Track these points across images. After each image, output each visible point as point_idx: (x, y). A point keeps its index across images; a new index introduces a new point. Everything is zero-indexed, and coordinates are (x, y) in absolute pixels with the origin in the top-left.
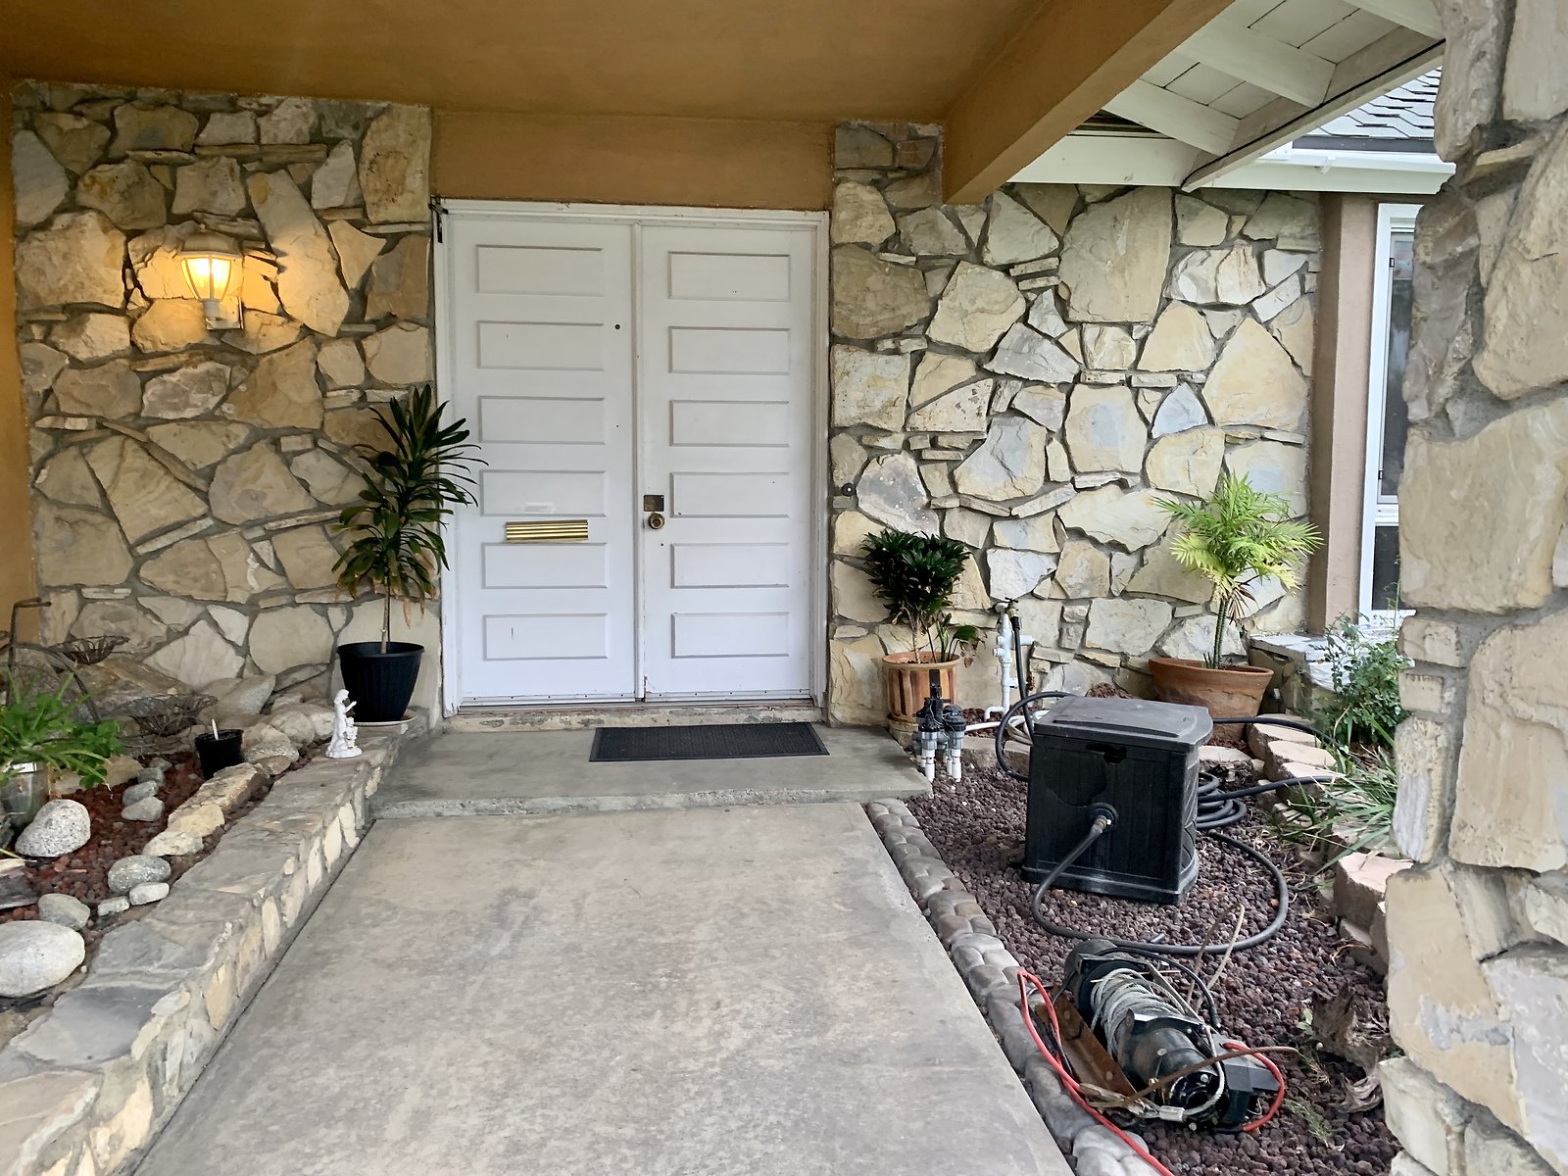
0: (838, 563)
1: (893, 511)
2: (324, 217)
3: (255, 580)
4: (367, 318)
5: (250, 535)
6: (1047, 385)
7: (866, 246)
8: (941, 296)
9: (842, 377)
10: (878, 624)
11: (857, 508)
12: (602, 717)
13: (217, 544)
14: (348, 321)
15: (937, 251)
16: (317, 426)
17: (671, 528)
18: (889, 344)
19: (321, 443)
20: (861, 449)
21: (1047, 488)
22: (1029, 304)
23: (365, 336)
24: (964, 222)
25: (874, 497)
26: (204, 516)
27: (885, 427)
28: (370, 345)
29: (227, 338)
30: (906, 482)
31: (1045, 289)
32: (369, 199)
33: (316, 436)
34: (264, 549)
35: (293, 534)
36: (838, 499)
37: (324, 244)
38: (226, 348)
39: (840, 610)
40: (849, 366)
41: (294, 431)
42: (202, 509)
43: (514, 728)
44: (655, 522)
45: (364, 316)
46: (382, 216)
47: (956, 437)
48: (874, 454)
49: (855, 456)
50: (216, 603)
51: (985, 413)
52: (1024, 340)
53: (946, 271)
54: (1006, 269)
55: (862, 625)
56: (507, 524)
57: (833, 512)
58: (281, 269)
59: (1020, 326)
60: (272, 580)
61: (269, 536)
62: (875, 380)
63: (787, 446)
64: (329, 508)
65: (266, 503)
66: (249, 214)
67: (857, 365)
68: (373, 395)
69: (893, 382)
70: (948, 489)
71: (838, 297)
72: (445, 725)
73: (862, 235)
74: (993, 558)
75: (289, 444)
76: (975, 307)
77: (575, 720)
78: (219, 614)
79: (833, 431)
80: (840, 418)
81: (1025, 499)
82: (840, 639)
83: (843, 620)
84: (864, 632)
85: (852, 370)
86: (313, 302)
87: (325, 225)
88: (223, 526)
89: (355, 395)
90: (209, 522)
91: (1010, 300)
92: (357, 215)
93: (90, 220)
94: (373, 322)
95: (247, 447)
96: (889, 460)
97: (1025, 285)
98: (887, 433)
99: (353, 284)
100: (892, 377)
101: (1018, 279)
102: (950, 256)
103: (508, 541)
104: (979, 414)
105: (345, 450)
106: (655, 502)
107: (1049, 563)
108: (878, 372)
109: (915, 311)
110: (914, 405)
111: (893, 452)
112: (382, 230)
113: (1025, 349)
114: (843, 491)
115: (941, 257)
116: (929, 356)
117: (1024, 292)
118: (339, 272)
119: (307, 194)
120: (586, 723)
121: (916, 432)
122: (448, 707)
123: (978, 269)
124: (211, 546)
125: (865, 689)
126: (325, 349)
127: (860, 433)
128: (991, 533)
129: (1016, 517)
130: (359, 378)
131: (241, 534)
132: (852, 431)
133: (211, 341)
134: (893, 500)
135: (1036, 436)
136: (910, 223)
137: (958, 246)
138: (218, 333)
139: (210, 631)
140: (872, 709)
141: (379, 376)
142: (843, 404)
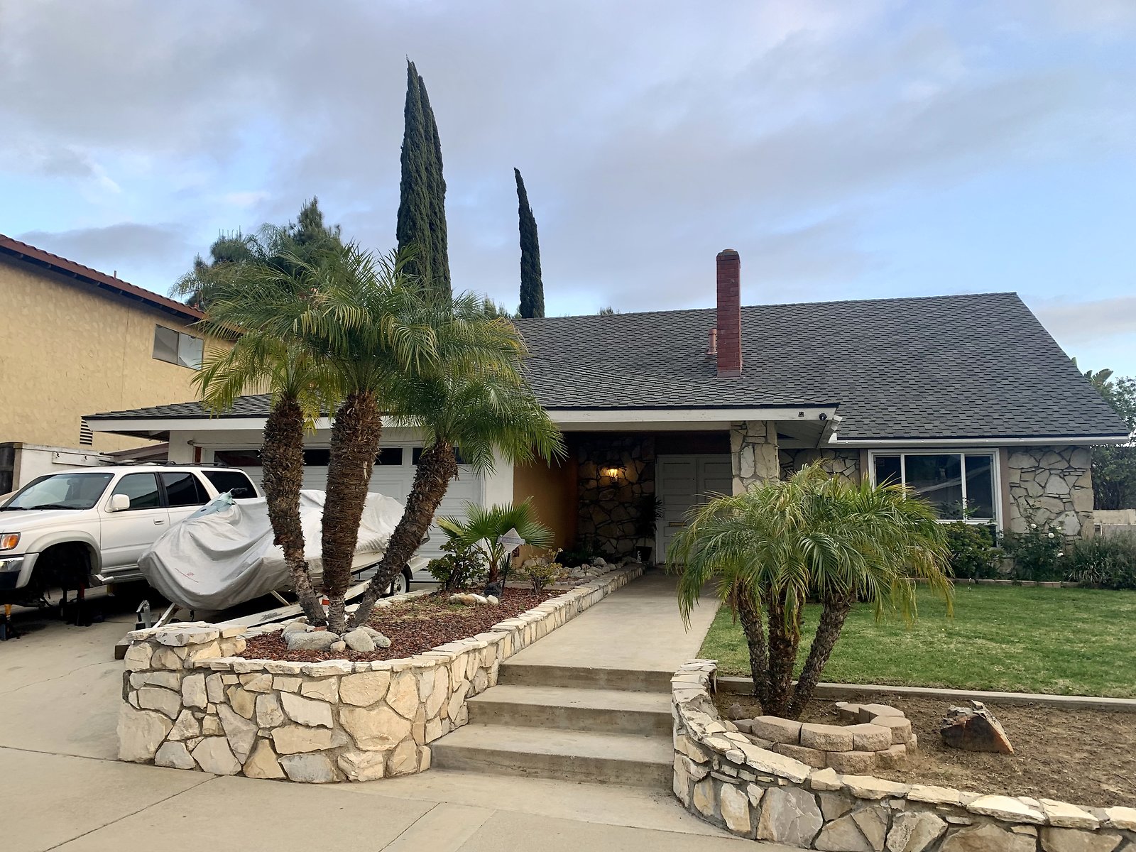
3: (619, 533)
14: (638, 480)
16: (632, 502)
19: (632, 505)
23: (641, 483)
32: (643, 456)
34: (620, 527)
35: (626, 524)
37: (634, 465)
38: (615, 486)
41: (627, 503)
42: (609, 518)
45: (641, 479)
46: (645, 459)
56: (669, 522)
58: (626, 470)
60: (621, 533)
61: (622, 524)
64: (634, 518)
65: (621, 517)
66: (620, 460)
68: (643, 495)
75: (626, 505)
86: (632, 477)
87: (634, 461)
89: (639, 495)
90: (610, 521)
92: (640, 459)
93: (591, 462)
95: (618, 506)
99: (639, 473)
103: (670, 526)
105: (637, 506)
112: (645, 462)
118: (637, 470)
119: (631, 455)
122: (656, 562)
124: (610, 526)
126: (634, 486)
130: (640, 491)
131: (616, 523)
133: (612, 485)
138: (614, 483)
141: (644, 491)
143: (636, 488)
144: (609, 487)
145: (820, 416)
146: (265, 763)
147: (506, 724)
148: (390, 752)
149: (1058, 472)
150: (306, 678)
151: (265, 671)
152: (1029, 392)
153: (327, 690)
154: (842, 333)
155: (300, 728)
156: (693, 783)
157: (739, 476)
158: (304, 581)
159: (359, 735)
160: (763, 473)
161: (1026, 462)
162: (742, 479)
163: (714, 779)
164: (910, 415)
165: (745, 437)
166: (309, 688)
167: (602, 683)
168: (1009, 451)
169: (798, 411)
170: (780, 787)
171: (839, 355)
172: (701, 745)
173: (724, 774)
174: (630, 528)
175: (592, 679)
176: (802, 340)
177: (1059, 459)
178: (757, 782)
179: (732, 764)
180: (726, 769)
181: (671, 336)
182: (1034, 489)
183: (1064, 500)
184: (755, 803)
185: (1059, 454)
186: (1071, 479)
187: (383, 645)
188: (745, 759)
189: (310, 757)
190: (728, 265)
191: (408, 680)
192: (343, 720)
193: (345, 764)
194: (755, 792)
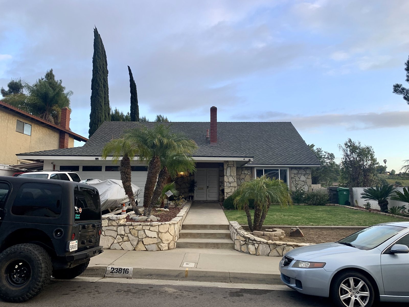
0: (220, 191)
7: (221, 170)
17: (209, 188)
28: (191, 177)
38: (182, 177)
43: (199, 202)
50: (181, 193)
61: (184, 189)
63: (217, 183)
64: (188, 187)
68: (190, 180)
75: (186, 183)
77: (203, 201)
83: (220, 195)
88: (181, 188)
95: (183, 183)
103: (199, 189)
105: (189, 183)
114: (220, 186)
118: (189, 172)
143: (189, 178)
144: (180, 177)
145: (249, 160)
146: (141, 246)
147: (189, 238)
148: (169, 243)
149: (303, 174)
150: (151, 226)
151: (140, 225)
152: (296, 152)
153: (156, 229)
154: (244, 132)
155: (149, 238)
156: (241, 245)
157: (226, 175)
158: (135, 204)
159: (163, 239)
160: (232, 175)
161: (295, 171)
162: (227, 176)
163: (247, 244)
164: (265, 158)
165: (228, 165)
166: (152, 228)
167: (208, 228)
168: (291, 168)
169: (243, 158)
170: (261, 244)
171: (244, 139)
172: (244, 237)
173: (250, 242)
174: (187, 190)
175: (206, 227)
176: (233, 134)
177: (304, 171)
178: (257, 243)
179: (251, 240)
180: (250, 241)
181: (194, 130)
182: (297, 179)
183: (305, 182)
184: (256, 248)
185: (303, 169)
186: (306, 176)
187: (158, 219)
188: (254, 239)
189: (152, 245)
190: (214, 111)
191: (172, 226)
192: (159, 236)
193: (160, 246)
194: (256, 245)
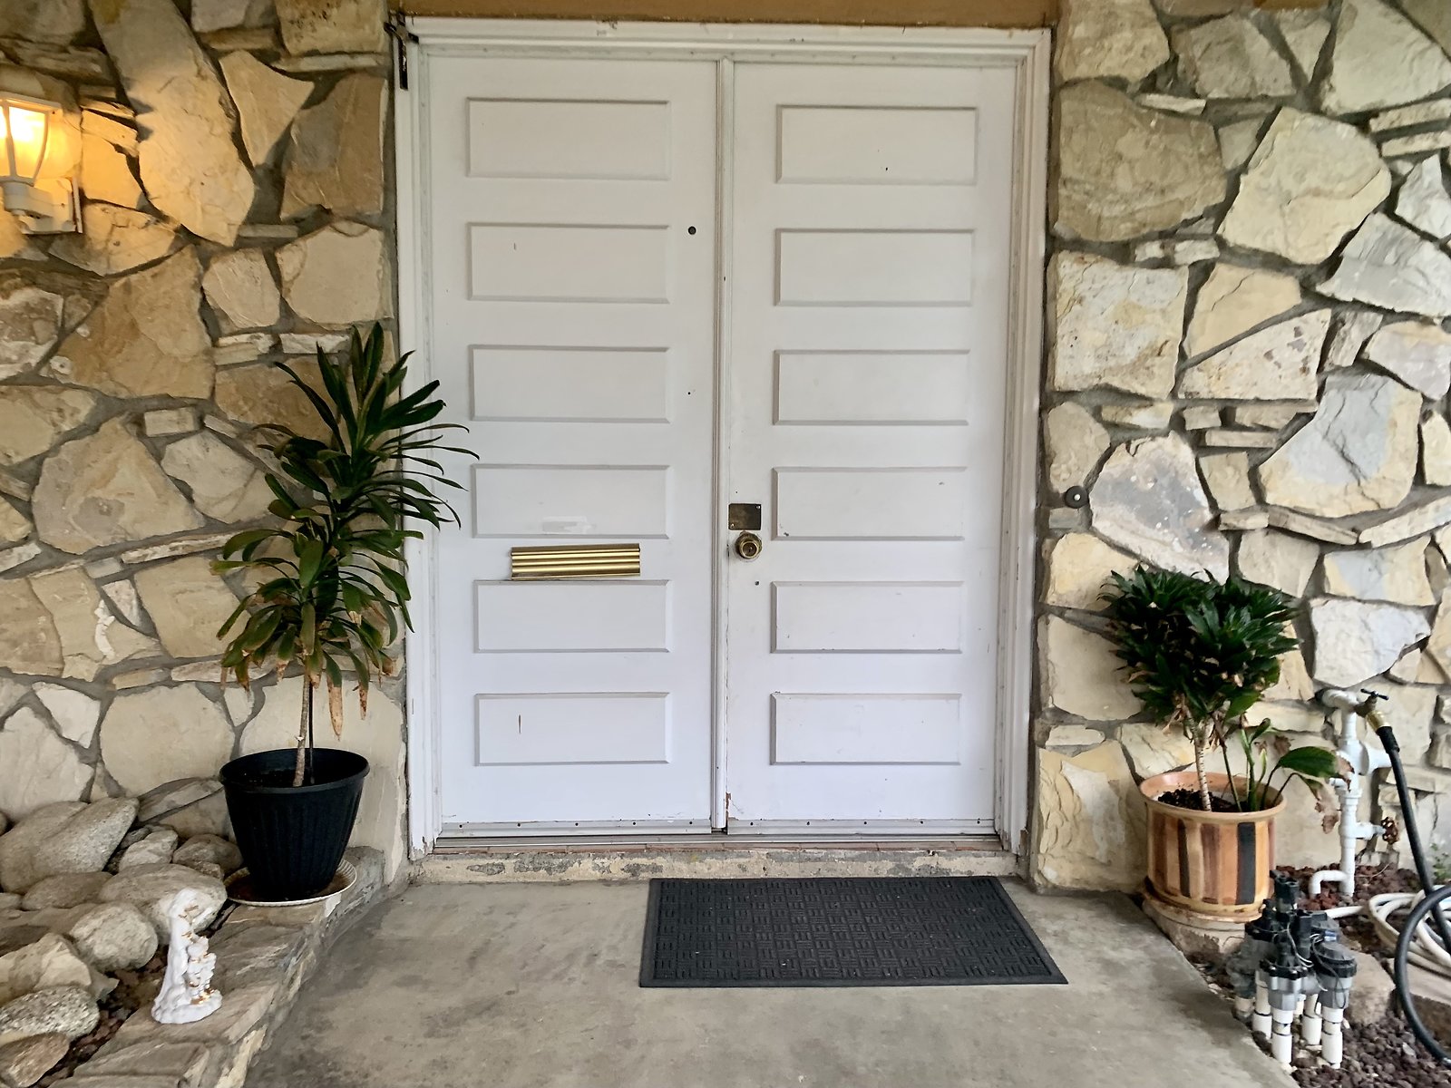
0: (1055, 621)
1: (1150, 532)
2: (211, 48)
3: (107, 644)
4: (283, 215)
5: (98, 572)
6: (1426, 321)
7: (1118, 83)
8: (1244, 168)
9: (1069, 307)
10: (1120, 723)
11: (1088, 527)
12: (660, 861)
13: (45, 585)
14: (251, 220)
15: (1240, 89)
16: (205, 395)
17: (772, 558)
18: (1153, 250)
19: (210, 422)
20: (1099, 430)
21: (1418, 496)
22: (1398, 182)
23: (280, 244)
24: (1290, 38)
25: (1120, 510)
26: (26, 540)
27: (1142, 391)
28: (288, 260)
29: (57, 249)
30: (1175, 485)
31: (1425, 155)
32: (286, 13)
33: (202, 410)
34: (122, 592)
35: (166, 567)
36: (1059, 515)
37: (212, 90)
38: (56, 265)
39: (1058, 700)
40: (1082, 289)
41: (167, 402)
42: (22, 529)
43: (520, 877)
44: (747, 548)
45: (279, 211)
46: (307, 43)
47: (1266, 408)
48: (1120, 435)
49: (1089, 440)
50: (48, 679)
51: (1314, 366)
52: (1387, 243)
53: (1255, 125)
54: (1360, 121)
55: (1093, 726)
56: (515, 550)
57: (1045, 533)
58: (142, 134)
59: (1381, 219)
60: (136, 644)
61: (128, 573)
62: (1127, 314)
63: (964, 423)
64: (225, 528)
65: (124, 519)
66: (89, 39)
67: (1097, 286)
68: (292, 343)
69: (1158, 317)
70: (1247, 497)
71: (1068, 169)
72: (412, 870)
73: (1110, 65)
74: (1321, 615)
75: (158, 423)
76: (1303, 186)
77: (616, 867)
78: (51, 696)
79: (1050, 398)
80: (1064, 376)
81: (1381, 515)
82: (1055, 748)
83: (1061, 717)
84: (1097, 736)
85: (1088, 295)
86: (196, 189)
87: (214, 58)
88: (55, 557)
89: (264, 343)
90: (33, 550)
91: (1366, 174)
92: (265, 42)
94: (296, 221)
95: (90, 428)
96: (1147, 447)
97: (1394, 147)
98: (1145, 401)
99: (259, 156)
100: (1157, 306)
101: (1380, 139)
102: (1265, 98)
103: (514, 578)
104: (1305, 370)
105: (248, 432)
106: (747, 516)
107: (1419, 625)
108: (1133, 298)
109: (1198, 194)
110: (1194, 352)
111: (1154, 434)
112: (307, 65)
113: (1390, 258)
114: (1067, 499)
115: (1248, 100)
116: (1220, 269)
117: (1390, 160)
118: (237, 138)
119: (184, 6)
120: (634, 870)
121: (1194, 400)
122: (417, 844)
123: (1311, 120)
124: (36, 587)
125: (1098, 832)
126: (216, 267)
127: (1096, 401)
128: (1318, 573)
129: (1364, 547)
130: (271, 316)
131: (83, 569)
132: (1083, 398)
133: (30, 254)
134: (1152, 516)
135: (1403, 407)
136: (1196, 42)
137: (1277, 81)
138: (40, 240)
139: (38, 724)
140: (1108, 864)
141: (303, 312)
142: (1070, 352)
143: (238, 290)
